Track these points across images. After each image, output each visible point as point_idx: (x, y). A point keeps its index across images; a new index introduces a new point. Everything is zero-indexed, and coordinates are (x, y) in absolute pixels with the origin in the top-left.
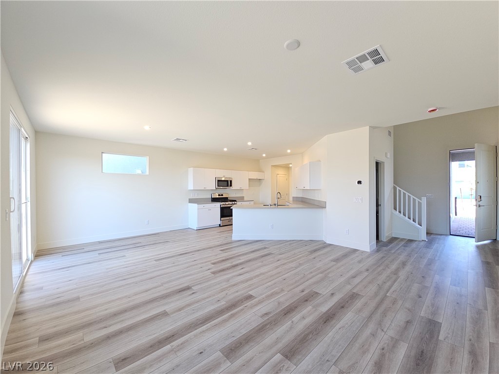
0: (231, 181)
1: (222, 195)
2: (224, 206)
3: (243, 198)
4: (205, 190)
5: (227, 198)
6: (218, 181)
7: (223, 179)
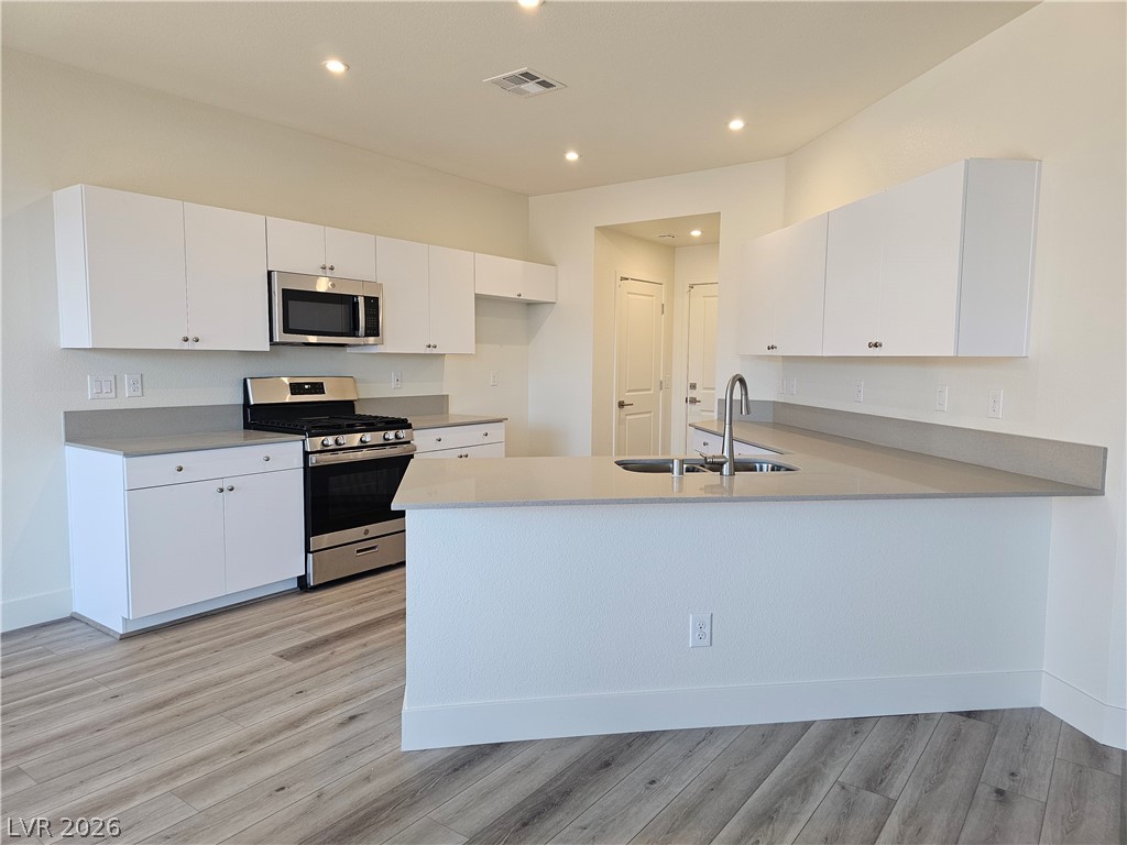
0: (373, 304)
1: (317, 388)
2: (328, 459)
3: (440, 402)
4: (188, 355)
5: (350, 404)
6: (289, 295)
7: (323, 286)
